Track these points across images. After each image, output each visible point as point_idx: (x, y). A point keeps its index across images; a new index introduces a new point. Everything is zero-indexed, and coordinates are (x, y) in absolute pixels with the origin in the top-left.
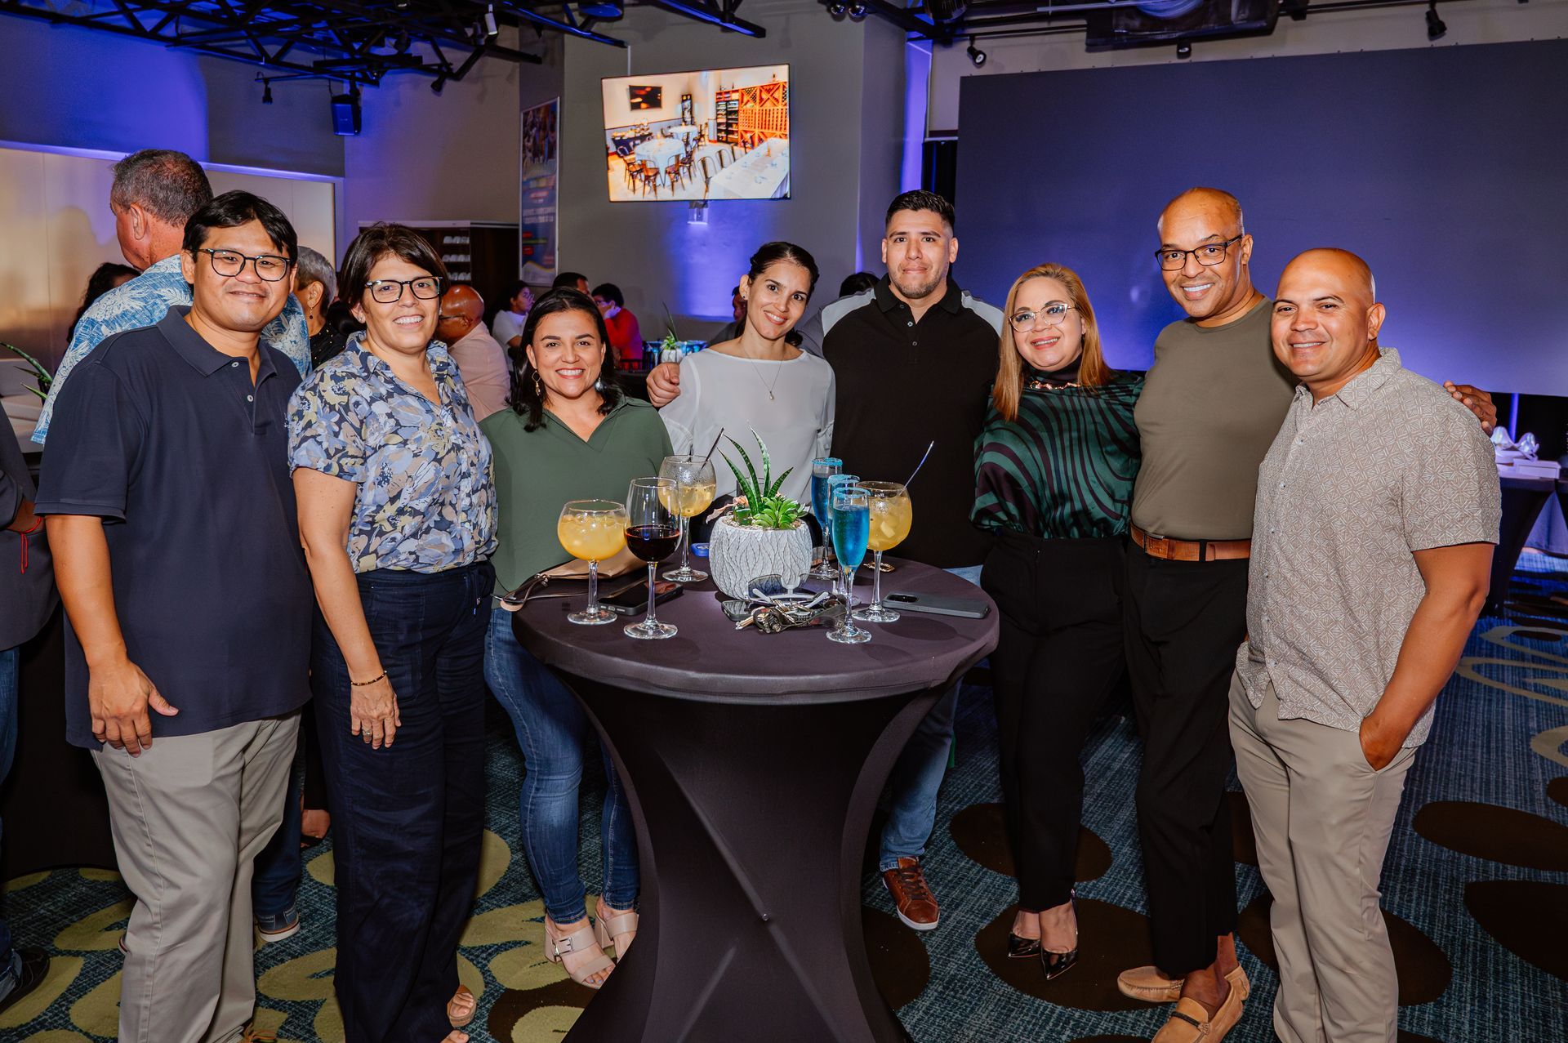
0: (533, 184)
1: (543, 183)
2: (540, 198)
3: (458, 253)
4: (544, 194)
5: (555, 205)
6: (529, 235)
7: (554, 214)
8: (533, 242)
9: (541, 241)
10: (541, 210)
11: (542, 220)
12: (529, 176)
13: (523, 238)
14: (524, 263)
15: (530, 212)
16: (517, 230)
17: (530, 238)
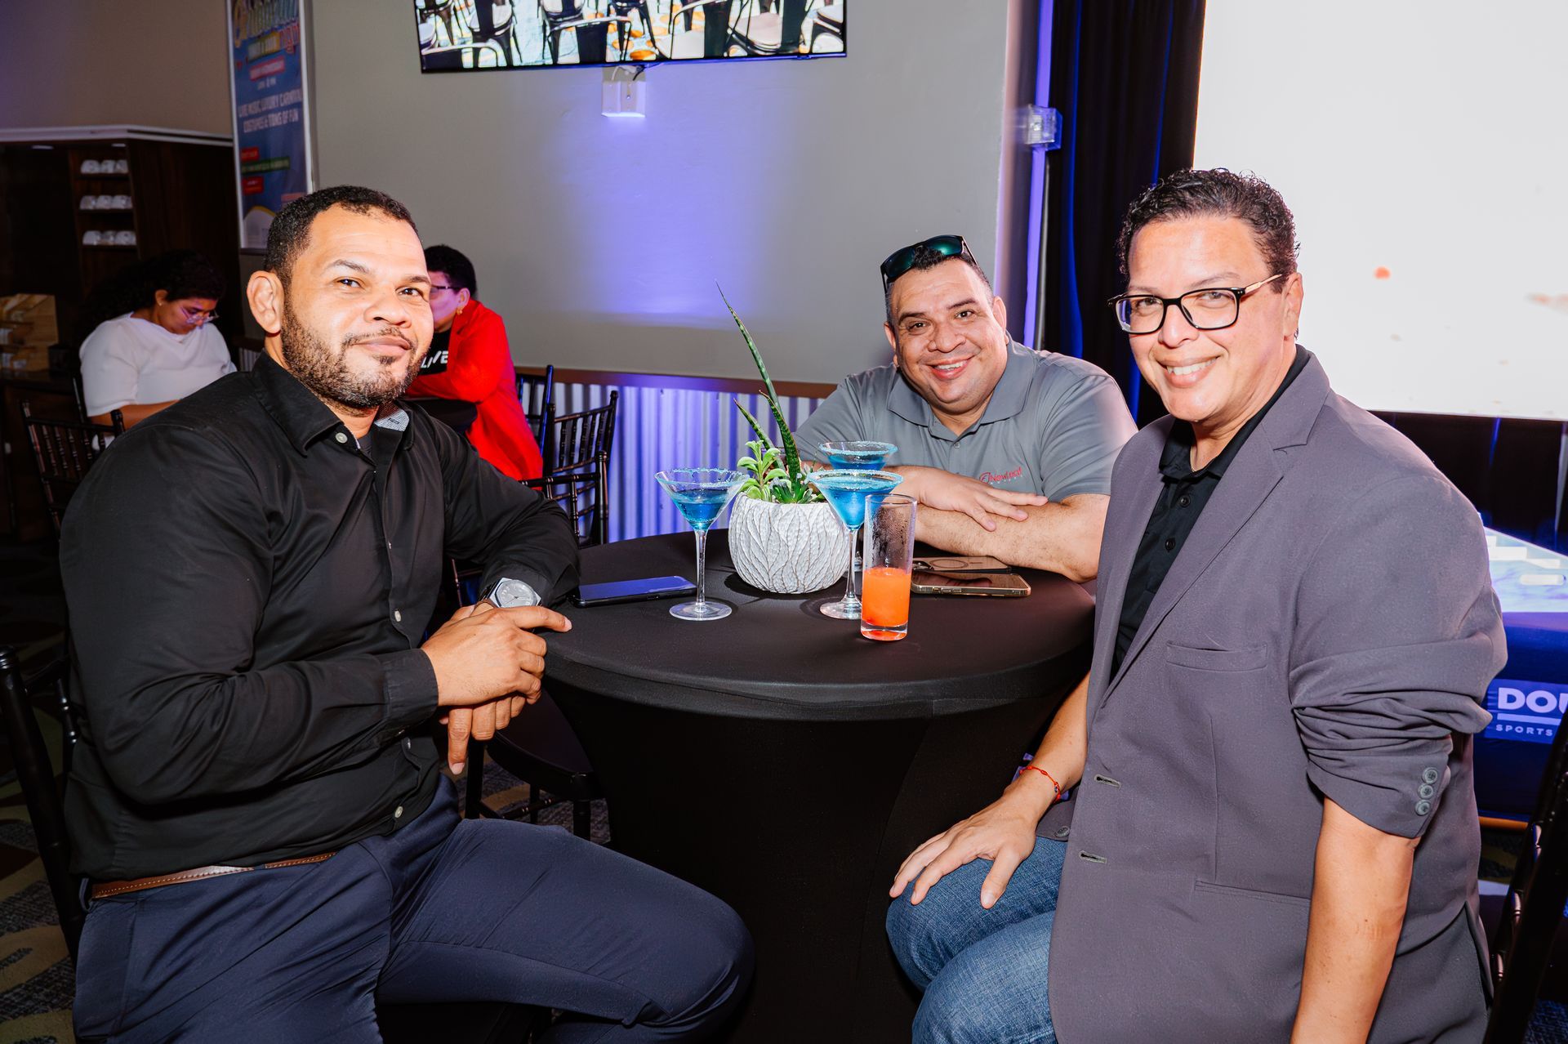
0: (254, 51)
1: (272, 44)
2: (270, 75)
3: (112, 193)
4: (277, 66)
5: (300, 86)
6: (253, 154)
7: (299, 105)
8: (258, 167)
9: (278, 164)
10: (272, 101)
11: (276, 120)
12: (244, 36)
13: (243, 162)
14: (246, 211)
15: (253, 107)
16: (231, 149)
17: (256, 161)
